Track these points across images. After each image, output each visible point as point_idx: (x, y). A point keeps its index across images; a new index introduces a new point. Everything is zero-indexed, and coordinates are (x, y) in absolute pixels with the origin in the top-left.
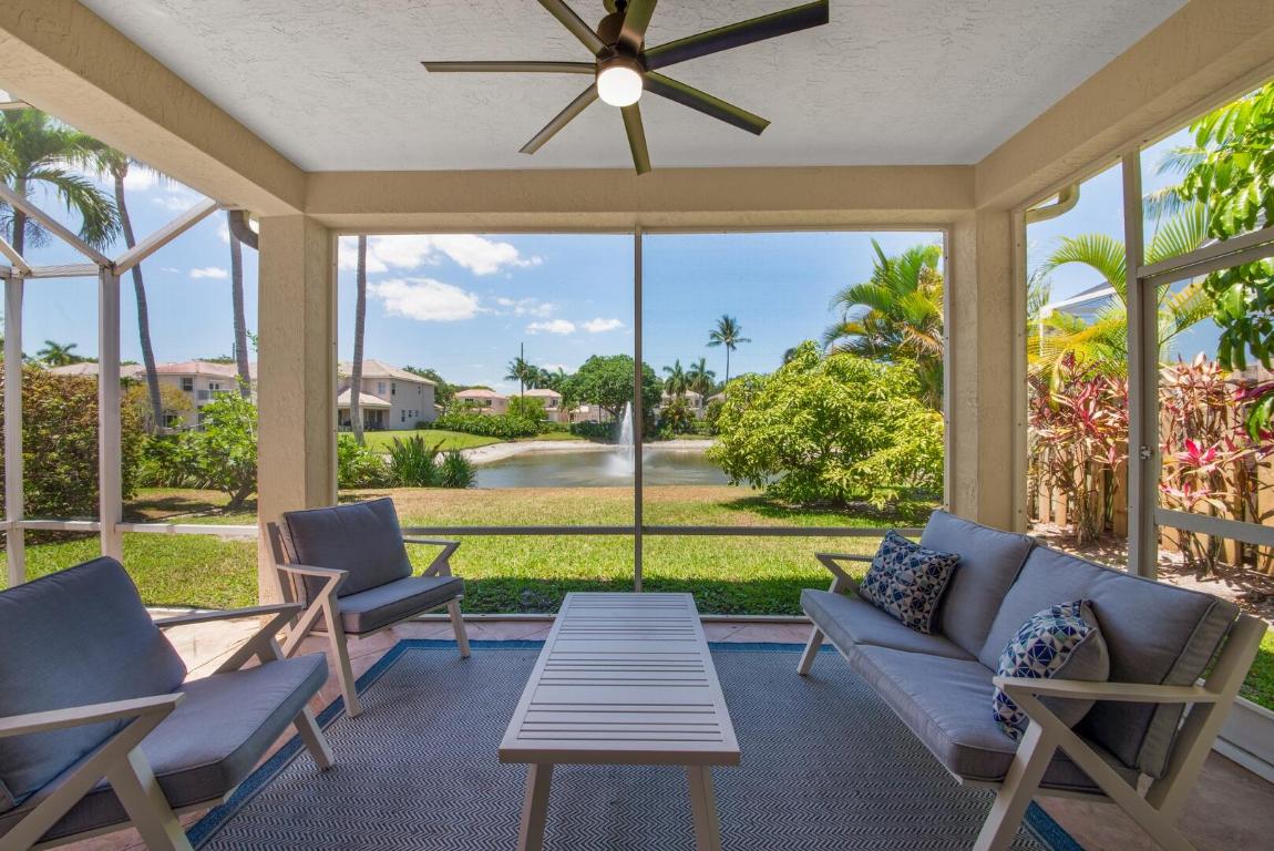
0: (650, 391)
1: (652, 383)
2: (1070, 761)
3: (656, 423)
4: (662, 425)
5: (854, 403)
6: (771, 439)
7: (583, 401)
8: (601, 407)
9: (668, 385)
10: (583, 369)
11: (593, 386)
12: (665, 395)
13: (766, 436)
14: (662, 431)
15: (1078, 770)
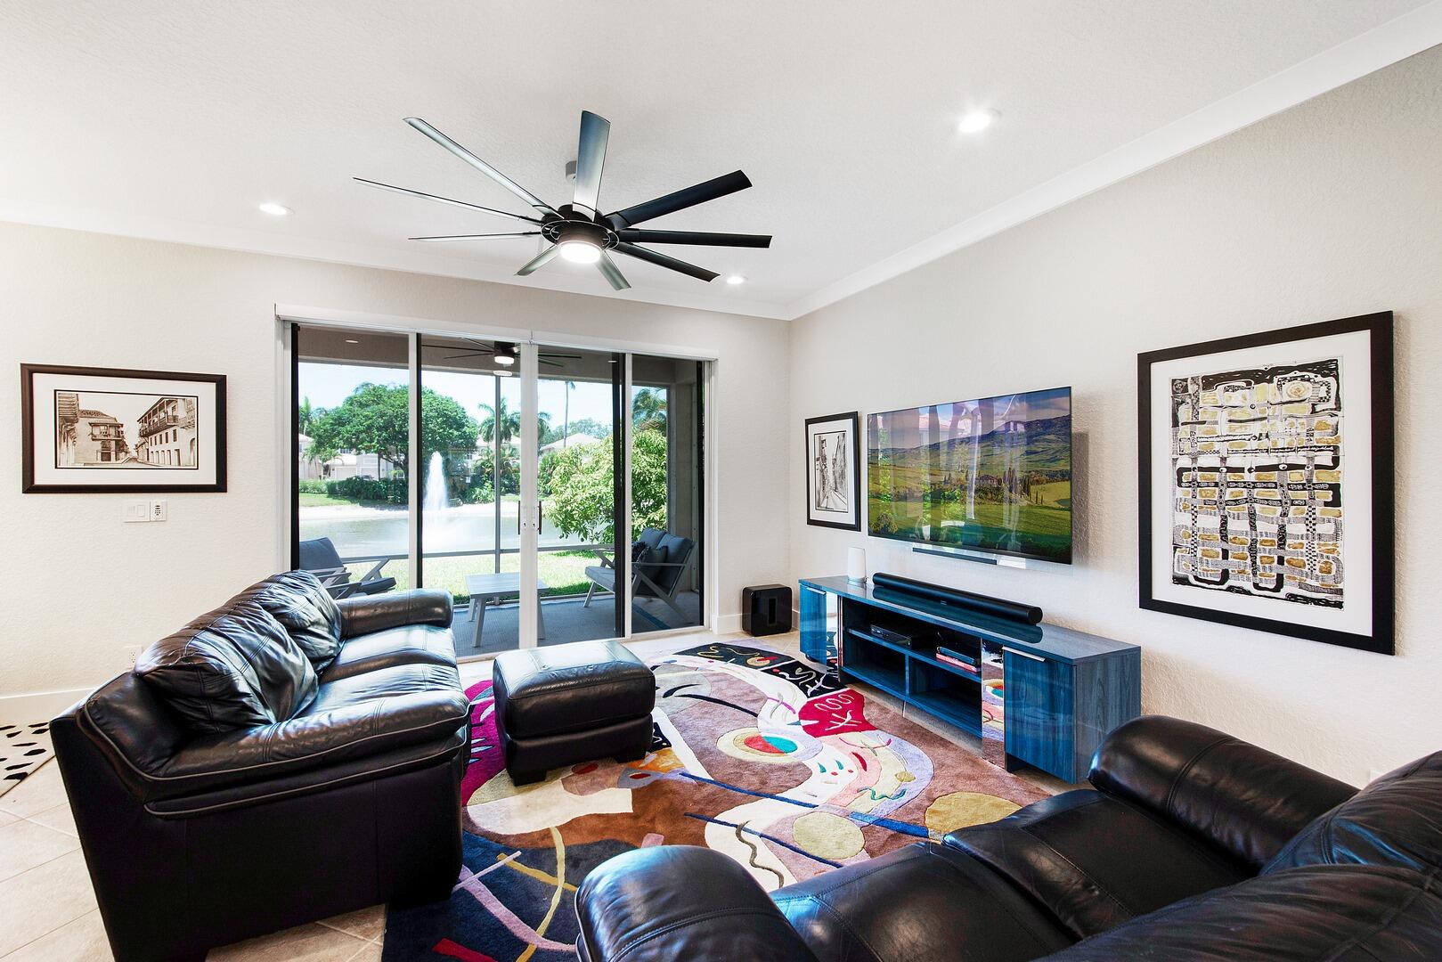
0: (460, 437)
1: (463, 425)
2: (646, 585)
3: (468, 481)
4: (478, 481)
5: (653, 470)
6: (593, 497)
7: (352, 445)
8: (380, 456)
9: (485, 428)
10: (351, 401)
11: (369, 428)
12: (480, 442)
13: (588, 495)
14: (478, 490)
15: (651, 590)
